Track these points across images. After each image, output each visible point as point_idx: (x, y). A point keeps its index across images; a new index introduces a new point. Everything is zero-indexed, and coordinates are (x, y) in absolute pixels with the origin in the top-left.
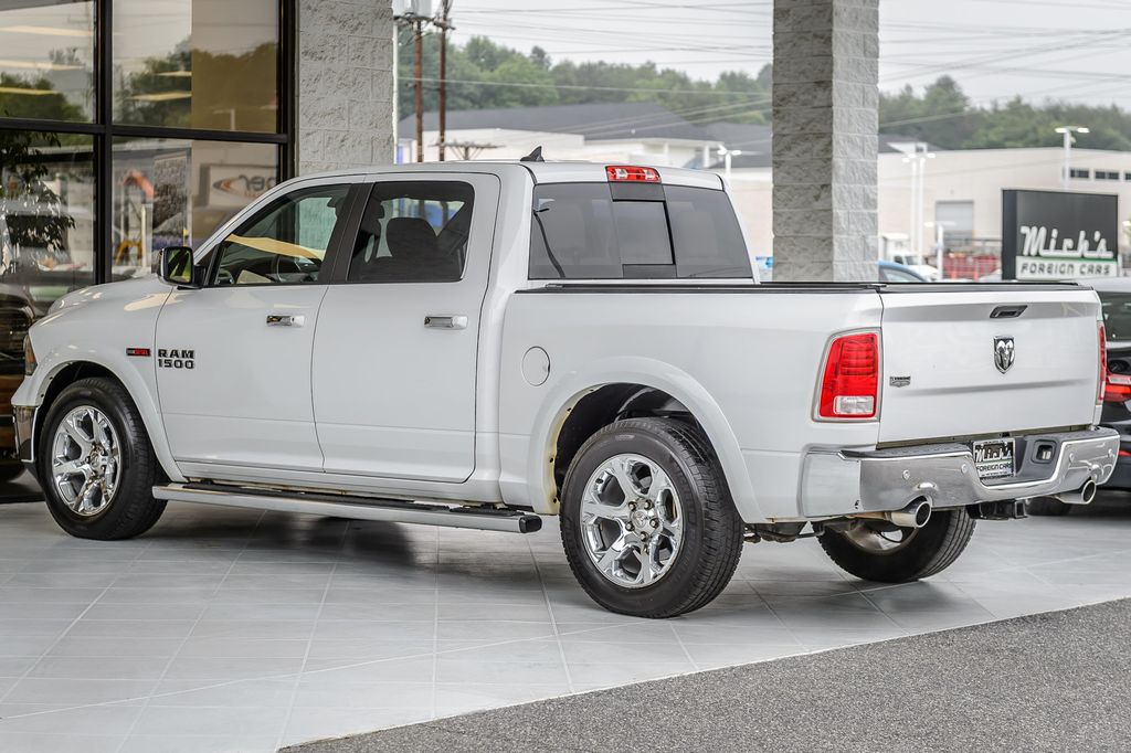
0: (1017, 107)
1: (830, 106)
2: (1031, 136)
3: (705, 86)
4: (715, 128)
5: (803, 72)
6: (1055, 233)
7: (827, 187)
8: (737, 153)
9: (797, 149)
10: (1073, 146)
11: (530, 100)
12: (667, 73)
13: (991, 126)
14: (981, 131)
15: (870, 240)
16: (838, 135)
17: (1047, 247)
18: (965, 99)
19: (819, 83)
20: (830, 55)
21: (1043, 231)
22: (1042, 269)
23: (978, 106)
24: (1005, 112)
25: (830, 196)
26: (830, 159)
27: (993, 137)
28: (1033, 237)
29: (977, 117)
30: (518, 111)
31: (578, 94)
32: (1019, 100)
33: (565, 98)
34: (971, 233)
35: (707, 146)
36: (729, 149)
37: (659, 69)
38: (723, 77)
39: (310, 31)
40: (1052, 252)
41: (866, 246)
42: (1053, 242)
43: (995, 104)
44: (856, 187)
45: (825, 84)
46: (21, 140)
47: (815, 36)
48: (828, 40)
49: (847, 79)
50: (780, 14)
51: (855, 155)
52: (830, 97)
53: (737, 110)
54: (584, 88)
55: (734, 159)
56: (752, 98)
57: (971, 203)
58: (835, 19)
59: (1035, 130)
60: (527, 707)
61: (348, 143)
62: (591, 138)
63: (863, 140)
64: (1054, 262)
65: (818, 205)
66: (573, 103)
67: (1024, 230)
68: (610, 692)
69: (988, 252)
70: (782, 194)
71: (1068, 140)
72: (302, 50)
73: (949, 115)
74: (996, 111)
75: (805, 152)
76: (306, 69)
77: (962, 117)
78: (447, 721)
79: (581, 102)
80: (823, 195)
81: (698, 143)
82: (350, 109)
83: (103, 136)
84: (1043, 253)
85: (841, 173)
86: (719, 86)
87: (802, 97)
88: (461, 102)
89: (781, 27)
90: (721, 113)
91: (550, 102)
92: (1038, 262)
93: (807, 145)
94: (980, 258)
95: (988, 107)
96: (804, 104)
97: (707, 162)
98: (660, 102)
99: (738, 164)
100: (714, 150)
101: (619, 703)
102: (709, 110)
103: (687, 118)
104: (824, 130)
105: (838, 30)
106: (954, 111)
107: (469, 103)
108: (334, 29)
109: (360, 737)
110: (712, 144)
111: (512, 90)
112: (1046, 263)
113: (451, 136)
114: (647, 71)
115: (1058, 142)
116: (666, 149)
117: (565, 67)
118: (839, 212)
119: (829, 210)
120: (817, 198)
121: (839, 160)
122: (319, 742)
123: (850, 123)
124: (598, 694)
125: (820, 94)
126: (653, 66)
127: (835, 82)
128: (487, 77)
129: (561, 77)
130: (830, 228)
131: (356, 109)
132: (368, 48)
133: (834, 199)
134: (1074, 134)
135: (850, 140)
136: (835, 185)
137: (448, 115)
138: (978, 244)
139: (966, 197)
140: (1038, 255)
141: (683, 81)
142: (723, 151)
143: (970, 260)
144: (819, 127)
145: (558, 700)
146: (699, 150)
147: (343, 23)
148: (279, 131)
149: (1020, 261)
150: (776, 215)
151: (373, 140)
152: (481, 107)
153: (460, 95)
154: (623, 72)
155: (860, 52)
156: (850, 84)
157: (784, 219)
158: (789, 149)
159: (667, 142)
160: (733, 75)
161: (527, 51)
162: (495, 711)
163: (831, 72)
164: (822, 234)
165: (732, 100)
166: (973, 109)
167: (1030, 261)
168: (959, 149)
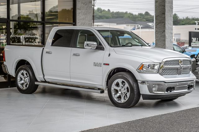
0: (187, 18)
1: (165, 17)
2: (189, 23)
3: (136, 15)
4: (138, 22)
5: (160, 12)
6: (197, 39)
7: (164, 31)
8: (142, 26)
9: (159, 25)
10: (198, 24)
11: (107, 18)
12: (129, 13)
13: (183, 21)
14: (181, 22)
15: (172, 40)
16: (166, 22)
17: (196, 41)
18: (178, 17)
19: (163, 13)
20: (165, 9)
21: (196, 38)
22: (195, 45)
23: (181, 18)
24: (185, 19)
25: (165, 33)
26: (165, 26)
27: (183, 23)
28: (194, 39)
29: (181, 20)
30: (105, 20)
31: (115, 17)
32: (188, 17)
33: (113, 17)
34: (180, 39)
35: (136, 25)
36: (140, 25)
37: (128, 13)
38: (139, 14)
39: (79, 5)
40: (197, 42)
41: (171, 41)
42: (197, 40)
43: (183, 18)
44: (169, 31)
45: (164, 14)
46: (29, 24)
47: (162, 5)
48: (165, 6)
49: (168, 13)
50: (156, 2)
51: (169, 26)
52: (165, 16)
53: (141, 19)
54: (116, 16)
55: (141, 27)
56: (143, 17)
57: (180, 34)
58: (166, 3)
59: (190, 22)
60: (125, 123)
61: (85, 24)
62: (117, 24)
63: (171, 23)
64: (197, 44)
65: (163, 34)
66: (114, 18)
67: (192, 38)
68: (139, 120)
69: (183, 42)
70: (157, 32)
71: (197, 23)
72: (77, 8)
73: (176, 20)
74: (184, 19)
75: (161, 25)
76: (78, 11)
77: (178, 20)
78: (112, 125)
79: (116, 18)
80: (164, 32)
81: (135, 25)
82: (85, 18)
83: (44, 23)
84: (196, 42)
85: (167, 29)
86: (138, 15)
87: (160, 16)
88: (96, 18)
89: (156, 4)
90: (139, 20)
91: (110, 18)
92: (195, 43)
93: (161, 24)
94: (181, 43)
95: (182, 18)
96: (160, 17)
97: (136, 28)
98: (129, 18)
99: (142, 28)
100: (138, 26)
101: (142, 122)
102: (137, 19)
103: (133, 21)
104: (164, 21)
105: (166, 4)
106: (177, 19)
107: (97, 18)
108: (82, 5)
109: (97, 128)
110: (137, 25)
111: (104, 16)
112: (196, 44)
113: (95, 24)
114: (126, 13)
115: (195, 24)
116: (130, 26)
117: (113, 12)
118: (166, 35)
119: (165, 35)
120: (163, 33)
121: (166, 26)
122: (90, 130)
123: (168, 20)
124: (137, 120)
125: (163, 15)
126: (127, 12)
127: (166, 13)
128: (100, 14)
129: (112, 14)
130: (165, 38)
131: (86, 18)
132: (88, 8)
133: (166, 33)
134: (198, 22)
135: (168, 23)
136: (166, 31)
137: (95, 20)
138: (181, 41)
139: (179, 33)
140: (195, 42)
141: (132, 15)
142: (139, 26)
143: (180, 43)
144: (163, 21)
145: (131, 121)
146: (135, 26)
147: (84, 4)
148: (73, 22)
149: (192, 43)
150: (156, 36)
151: (89, 24)
152: (99, 19)
153: (96, 17)
154: (122, 13)
155: (170, 8)
156: (168, 14)
157: (157, 36)
158: (158, 25)
159: (130, 24)
160: (140, 13)
161: (107, 10)
162: (120, 123)
163: (165, 11)
164: (164, 39)
165: (140, 17)
166: (180, 19)
167: (193, 43)
168: (177, 25)
